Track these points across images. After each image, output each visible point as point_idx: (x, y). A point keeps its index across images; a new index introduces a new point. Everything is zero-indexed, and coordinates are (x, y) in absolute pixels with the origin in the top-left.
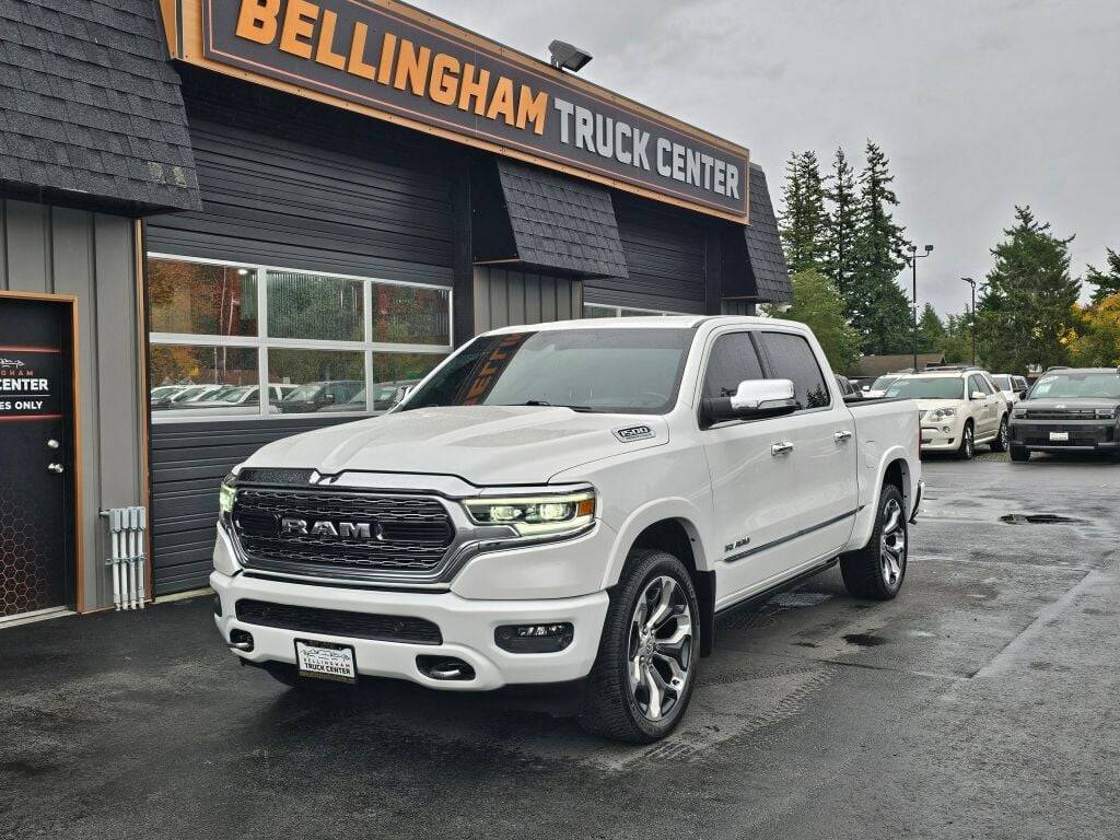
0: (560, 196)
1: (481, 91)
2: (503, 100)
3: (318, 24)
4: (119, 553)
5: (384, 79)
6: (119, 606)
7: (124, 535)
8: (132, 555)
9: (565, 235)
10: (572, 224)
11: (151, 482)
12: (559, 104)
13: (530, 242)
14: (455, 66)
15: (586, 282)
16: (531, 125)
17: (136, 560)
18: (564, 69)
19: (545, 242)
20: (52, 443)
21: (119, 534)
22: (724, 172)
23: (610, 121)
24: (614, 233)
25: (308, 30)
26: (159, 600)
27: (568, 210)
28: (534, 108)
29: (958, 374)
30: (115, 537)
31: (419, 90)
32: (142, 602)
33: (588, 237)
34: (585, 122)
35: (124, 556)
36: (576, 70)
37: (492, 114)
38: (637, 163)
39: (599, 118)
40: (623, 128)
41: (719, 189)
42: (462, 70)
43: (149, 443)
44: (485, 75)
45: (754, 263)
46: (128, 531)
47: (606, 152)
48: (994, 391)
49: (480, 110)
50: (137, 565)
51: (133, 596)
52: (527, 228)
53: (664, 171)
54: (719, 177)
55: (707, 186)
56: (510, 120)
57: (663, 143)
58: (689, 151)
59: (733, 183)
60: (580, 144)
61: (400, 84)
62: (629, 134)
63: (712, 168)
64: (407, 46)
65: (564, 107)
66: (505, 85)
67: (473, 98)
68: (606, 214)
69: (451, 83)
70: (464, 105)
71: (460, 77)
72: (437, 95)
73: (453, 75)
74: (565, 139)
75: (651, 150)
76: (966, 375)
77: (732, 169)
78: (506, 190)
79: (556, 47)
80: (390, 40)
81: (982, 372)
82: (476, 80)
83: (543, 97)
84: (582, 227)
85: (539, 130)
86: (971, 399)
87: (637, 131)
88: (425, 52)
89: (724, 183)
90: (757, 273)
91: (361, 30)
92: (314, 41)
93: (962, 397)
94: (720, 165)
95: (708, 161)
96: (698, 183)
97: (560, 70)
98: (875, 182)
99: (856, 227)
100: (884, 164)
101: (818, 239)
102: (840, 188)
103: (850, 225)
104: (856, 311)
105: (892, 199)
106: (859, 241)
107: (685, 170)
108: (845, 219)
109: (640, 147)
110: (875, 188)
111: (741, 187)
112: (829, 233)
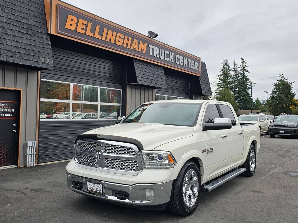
0: (150, 68)
1: (129, 42)
2: (135, 45)
3: (87, 26)
4: (29, 153)
5: (104, 39)
6: (28, 166)
7: (30, 148)
8: (32, 153)
9: (151, 78)
10: (152, 75)
11: (39, 135)
12: (150, 46)
13: (141, 79)
14: (122, 36)
15: (157, 89)
16: (142, 51)
17: (33, 154)
18: (152, 38)
19: (145, 79)
20: (14, 125)
21: (29, 148)
22: (194, 63)
23: (163, 51)
24: (164, 77)
25: (84, 27)
26: (39, 164)
27: (151, 72)
28: (143, 46)
29: (257, 115)
30: (28, 148)
31: (113, 42)
32: (34, 165)
33: (156, 78)
34: (157, 50)
35: (30, 153)
36: (155, 38)
37: (132, 48)
38: (170, 61)
39: (161, 50)
40: (167, 52)
41: (192, 67)
42: (124, 37)
43: (39, 125)
44: (130, 39)
45: (202, 86)
46: (32, 147)
47: (162, 58)
48: (267, 120)
49: (129, 47)
50: (33, 155)
51: (32, 163)
52: (140, 75)
53: (178, 63)
54: (192, 64)
55: (189, 67)
56: (136, 49)
57: (177, 56)
58: (185, 58)
59: (196, 66)
60: (155, 56)
61: (108, 40)
62: (168, 53)
63: (191, 62)
64: (110, 31)
65: (151, 47)
66: (136, 41)
67: (127, 44)
68: (162, 73)
69: (121, 40)
70: (125, 45)
71: (124, 39)
72: (117, 43)
73: (122, 38)
74: (151, 54)
75: (174, 58)
76: (259, 115)
77: (196, 63)
78: (135, 66)
79: (150, 32)
80: (106, 30)
81: (264, 115)
82: (128, 40)
83: (146, 44)
84: (155, 76)
85: (144, 52)
86: (260, 121)
87: (170, 53)
88: (115, 33)
89: (194, 66)
90: (202, 88)
91: (98, 27)
92: (86, 30)
93: (258, 121)
94: (193, 62)
95: (190, 60)
96: (187, 66)
97: (150, 38)
98: (244, 67)
99: (239, 78)
100: (246, 63)
101: (229, 81)
102: (235, 68)
103: (237, 78)
104: (238, 99)
105: (248, 72)
106: (239, 82)
107: (183, 63)
108: (236, 76)
109: (171, 57)
110: (243, 69)
111: (198, 67)
112: (232, 80)
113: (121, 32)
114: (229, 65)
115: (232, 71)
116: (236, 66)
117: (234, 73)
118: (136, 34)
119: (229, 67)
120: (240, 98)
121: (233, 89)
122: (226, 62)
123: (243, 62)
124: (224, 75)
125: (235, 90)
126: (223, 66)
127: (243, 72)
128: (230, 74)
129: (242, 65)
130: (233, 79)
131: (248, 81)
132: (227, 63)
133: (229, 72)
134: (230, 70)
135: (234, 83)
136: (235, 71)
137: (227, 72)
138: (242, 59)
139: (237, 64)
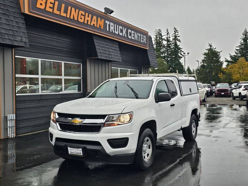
0: (107, 43)
1: (89, 19)
2: (94, 21)
3: (54, 4)
5: (68, 16)
10: (109, 49)
12: (106, 22)
14: (84, 14)
15: (112, 62)
16: (100, 26)
23: (118, 26)
24: (119, 52)
25: (52, 6)
28: (101, 22)
31: (76, 19)
33: (113, 52)
34: (112, 26)
36: (110, 14)
37: (92, 24)
38: (124, 35)
39: (115, 25)
40: (120, 27)
41: (142, 41)
44: (90, 15)
47: (117, 33)
49: (89, 23)
52: (99, 50)
53: (130, 37)
54: (142, 38)
55: (139, 41)
56: (96, 26)
57: (129, 31)
58: (135, 33)
59: (145, 40)
60: (111, 31)
61: (72, 18)
62: (122, 29)
63: (140, 36)
64: (73, 9)
65: (108, 22)
66: (95, 18)
67: (88, 21)
68: (117, 47)
69: (83, 17)
70: (86, 22)
71: (85, 16)
72: (80, 20)
73: (83, 15)
74: (108, 30)
75: (127, 32)
77: (145, 37)
78: (95, 42)
79: (106, 9)
80: (70, 8)
83: (103, 20)
84: (111, 50)
85: (102, 28)
87: (123, 28)
88: (77, 10)
89: (143, 40)
90: (150, 61)
91: (63, 6)
92: (53, 8)
94: (142, 36)
95: (139, 35)
96: (137, 40)
97: (106, 14)
98: (176, 37)
99: (171, 48)
100: (178, 32)
101: (162, 50)
102: (167, 38)
103: (170, 47)
104: (171, 68)
105: (179, 41)
106: (171, 51)
107: (134, 37)
108: (168, 46)
109: (124, 32)
110: (176, 38)
111: (147, 41)
112: (164, 49)
113: (83, 10)
114: (162, 35)
115: (165, 40)
116: (168, 35)
117: (167, 42)
118: (95, 10)
119: (162, 36)
120: (173, 68)
121: (166, 58)
122: (159, 31)
123: (176, 31)
124: (157, 44)
125: (167, 60)
126: (156, 36)
127: (175, 41)
128: (163, 44)
129: (174, 34)
130: (166, 48)
131: (180, 50)
132: (160, 33)
133: (162, 42)
134: (162, 39)
135: (166, 52)
136: (168, 41)
137: (159, 41)
138: (175, 28)
139: (169, 33)
